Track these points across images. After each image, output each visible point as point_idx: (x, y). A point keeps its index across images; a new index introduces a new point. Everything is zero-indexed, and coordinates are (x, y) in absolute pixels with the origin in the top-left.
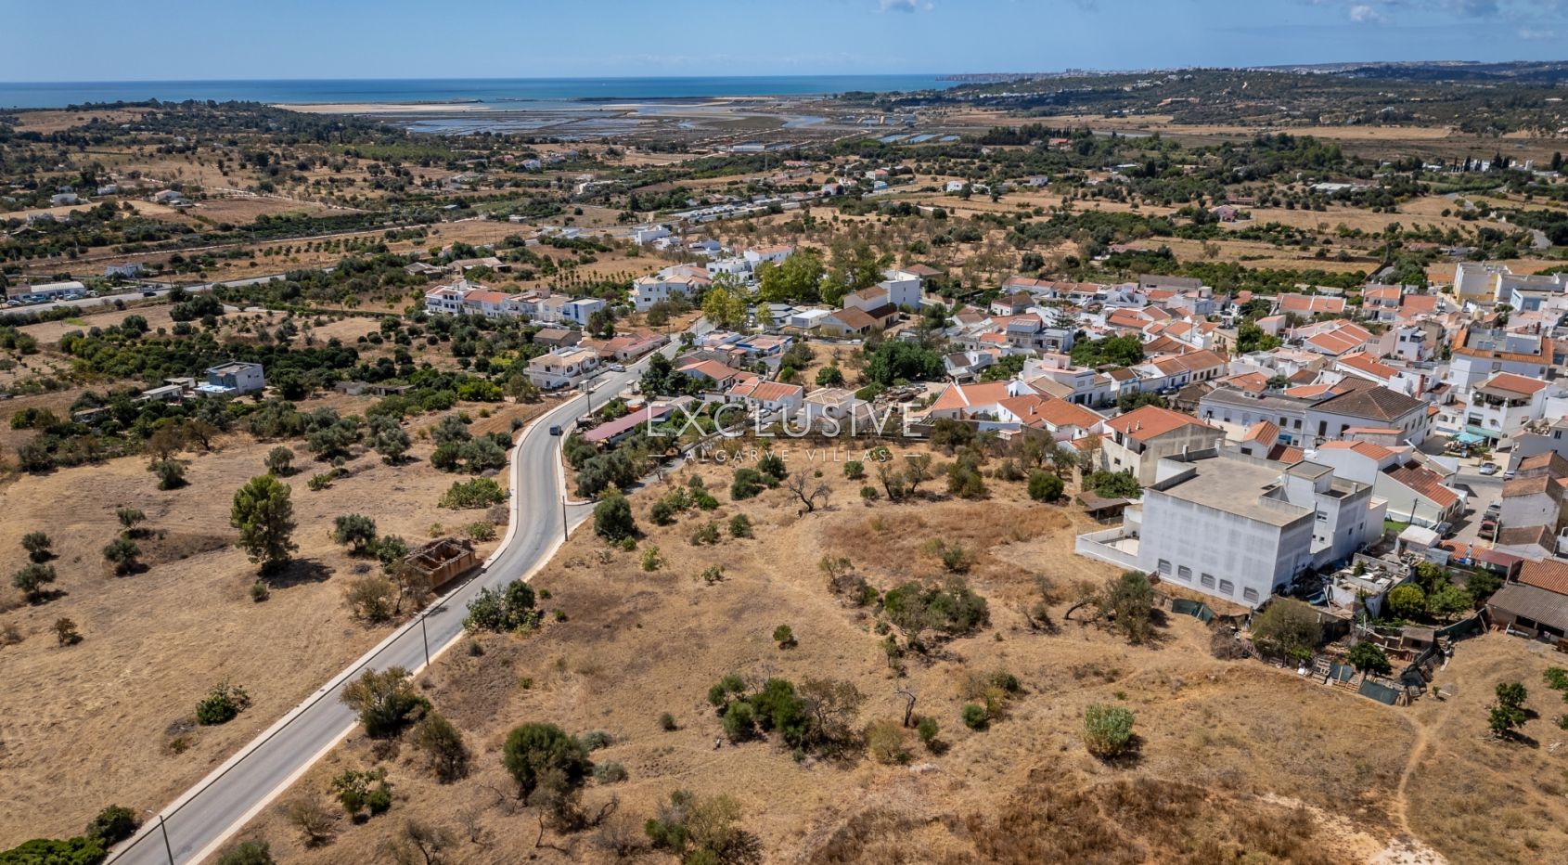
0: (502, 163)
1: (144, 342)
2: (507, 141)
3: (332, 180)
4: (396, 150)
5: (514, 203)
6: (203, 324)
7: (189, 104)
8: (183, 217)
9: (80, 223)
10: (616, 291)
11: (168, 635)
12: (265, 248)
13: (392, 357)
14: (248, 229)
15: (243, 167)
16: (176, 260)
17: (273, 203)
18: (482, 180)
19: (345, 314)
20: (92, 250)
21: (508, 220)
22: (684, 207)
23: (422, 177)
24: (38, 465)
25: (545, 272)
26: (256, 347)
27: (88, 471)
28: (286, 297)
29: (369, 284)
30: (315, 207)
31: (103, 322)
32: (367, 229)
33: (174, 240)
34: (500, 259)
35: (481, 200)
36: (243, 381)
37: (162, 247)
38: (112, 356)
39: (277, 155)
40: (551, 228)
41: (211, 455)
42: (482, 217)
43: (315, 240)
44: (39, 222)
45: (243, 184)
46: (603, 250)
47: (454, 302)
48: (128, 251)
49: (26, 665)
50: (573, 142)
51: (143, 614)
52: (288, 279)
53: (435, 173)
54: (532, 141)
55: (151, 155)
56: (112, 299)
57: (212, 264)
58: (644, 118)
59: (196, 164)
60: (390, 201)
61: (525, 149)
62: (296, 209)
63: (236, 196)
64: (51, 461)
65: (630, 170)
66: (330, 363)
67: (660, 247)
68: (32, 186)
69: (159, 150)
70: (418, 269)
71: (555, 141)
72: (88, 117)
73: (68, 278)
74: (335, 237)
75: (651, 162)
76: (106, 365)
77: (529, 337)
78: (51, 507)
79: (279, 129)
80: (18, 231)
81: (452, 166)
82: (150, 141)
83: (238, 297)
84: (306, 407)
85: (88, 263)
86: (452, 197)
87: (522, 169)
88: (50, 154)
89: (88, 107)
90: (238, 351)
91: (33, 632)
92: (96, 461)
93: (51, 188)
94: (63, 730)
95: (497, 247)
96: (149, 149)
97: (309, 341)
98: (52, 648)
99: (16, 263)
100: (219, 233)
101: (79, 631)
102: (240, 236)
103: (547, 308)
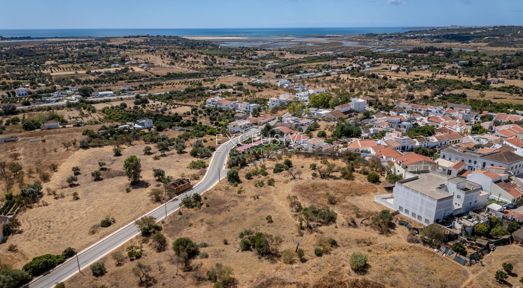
0: (245, 57)
1: (124, 111)
2: (249, 49)
3: (192, 62)
4: (214, 52)
5: (245, 71)
6: (142, 106)
7: (158, 36)
8: (147, 72)
9: (117, 73)
10: (264, 101)
11: (101, 200)
12: (167, 83)
13: (191, 119)
14: (163, 76)
15: (168, 57)
16: (141, 86)
17: (173, 68)
18: (238, 62)
19: (182, 105)
20: (119, 82)
21: (241, 76)
22: (298, 73)
23: (220, 61)
24: (84, 146)
25: (246, 94)
26: (154, 114)
27: (97, 149)
28: (167, 99)
29: (193, 96)
30: (185, 70)
31: (115, 104)
32: (198, 78)
33: (142, 79)
34: (234, 89)
35: (235, 69)
36: (146, 124)
37: (138, 81)
38: (114, 115)
39: (178, 53)
40: (253, 79)
41: (131, 147)
42: (234, 75)
43: (182, 81)
44: (106, 73)
45: (166, 62)
46: (267, 87)
47: (215, 103)
48: (129, 82)
49: (63, 204)
50: (270, 50)
51: (97, 193)
52: (170, 93)
53: (224, 60)
54: (257, 50)
55: (143, 53)
56: (120, 97)
57: (151, 87)
58: (296, 42)
59: (155, 56)
60: (207, 69)
61: (254, 52)
62: (179, 71)
63: (163, 66)
64: (88, 146)
65: (285, 60)
66: (173, 120)
67: (285, 87)
68: (108, 61)
69: (145, 51)
70: (208, 92)
71: (264, 50)
72: (129, 40)
73: (110, 90)
74: (188, 80)
75: (293, 57)
76: (112, 117)
77: (233, 115)
78: (84, 159)
79: (182, 45)
80: (100, 75)
81: (230, 58)
82: (144, 48)
83: (154, 98)
84: (161, 134)
85: (117, 85)
86: (226, 68)
87: (251, 59)
88: (115, 51)
89: (130, 37)
90: (149, 115)
91: (68, 195)
92: (100, 146)
93: (113, 62)
94: (66, 224)
95: (234, 85)
96: (143, 50)
97: (170, 113)
98: (71, 200)
99: (98, 85)
100: (156, 77)
101: (79, 196)
102: (161, 79)
103: (241, 106)
